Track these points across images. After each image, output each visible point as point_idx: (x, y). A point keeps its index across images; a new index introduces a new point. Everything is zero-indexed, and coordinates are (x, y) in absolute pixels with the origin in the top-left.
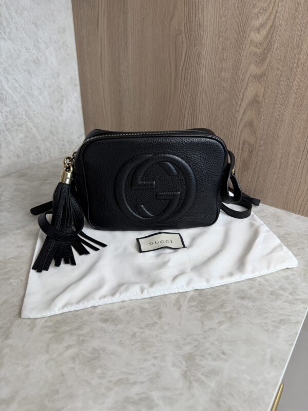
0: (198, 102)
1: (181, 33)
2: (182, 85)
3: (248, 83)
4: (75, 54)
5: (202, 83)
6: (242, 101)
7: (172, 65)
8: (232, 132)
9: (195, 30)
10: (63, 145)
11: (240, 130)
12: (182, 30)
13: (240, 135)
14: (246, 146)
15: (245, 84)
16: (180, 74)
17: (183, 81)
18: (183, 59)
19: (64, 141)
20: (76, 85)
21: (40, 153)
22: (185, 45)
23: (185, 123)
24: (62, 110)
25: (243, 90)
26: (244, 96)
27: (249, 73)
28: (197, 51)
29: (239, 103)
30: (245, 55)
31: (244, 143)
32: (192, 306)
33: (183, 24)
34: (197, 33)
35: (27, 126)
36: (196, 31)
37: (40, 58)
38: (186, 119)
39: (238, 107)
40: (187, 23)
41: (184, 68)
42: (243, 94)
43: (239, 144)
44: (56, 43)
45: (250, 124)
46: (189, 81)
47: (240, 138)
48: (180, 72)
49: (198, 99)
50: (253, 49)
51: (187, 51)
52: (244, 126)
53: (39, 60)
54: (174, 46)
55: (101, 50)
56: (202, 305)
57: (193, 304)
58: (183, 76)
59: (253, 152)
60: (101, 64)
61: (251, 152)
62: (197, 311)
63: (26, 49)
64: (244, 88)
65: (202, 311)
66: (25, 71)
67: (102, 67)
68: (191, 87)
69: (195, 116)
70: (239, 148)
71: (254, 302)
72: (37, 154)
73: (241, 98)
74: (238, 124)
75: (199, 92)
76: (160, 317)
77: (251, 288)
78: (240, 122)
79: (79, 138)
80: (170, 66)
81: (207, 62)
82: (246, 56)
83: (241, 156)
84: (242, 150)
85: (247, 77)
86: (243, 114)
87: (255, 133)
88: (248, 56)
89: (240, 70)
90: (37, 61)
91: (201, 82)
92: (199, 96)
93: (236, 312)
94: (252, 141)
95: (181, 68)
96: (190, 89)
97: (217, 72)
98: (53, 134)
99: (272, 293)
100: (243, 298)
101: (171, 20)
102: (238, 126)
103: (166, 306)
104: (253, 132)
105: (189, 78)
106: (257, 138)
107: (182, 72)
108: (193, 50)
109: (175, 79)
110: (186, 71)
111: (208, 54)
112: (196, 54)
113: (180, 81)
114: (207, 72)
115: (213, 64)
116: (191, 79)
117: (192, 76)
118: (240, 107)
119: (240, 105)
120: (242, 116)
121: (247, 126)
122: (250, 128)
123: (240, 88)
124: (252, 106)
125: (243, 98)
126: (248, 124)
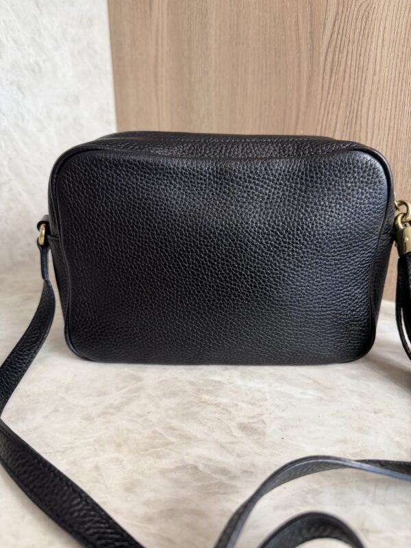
0: (364, 117)
4: (108, 67)
5: (374, 74)
7: (304, 48)
16: (322, 64)
17: (327, 77)
18: (328, 32)
28: (364, 7)
35: (11, 189)
37: (42, 64)
41: (331, 49)
46: (341, 74)
48: (322, 59)
49: (365, 110)
51: (337, 13)
53: (40, 68)
54: (308, 9)
55: (157, 50)
58: (328, 67)
60: (156, 77)
63: (16, 43)
66: (11, 84)
75: (367, 94)
80: (299, 51)
81: (388, 25)
90: (36, 69)
91: (371, 72)
92: (365, 103)
95: (325, 50)
96: (345, 92)
107: (326, 60)
108: (353, 7)
109: (310, 78)
110: (334, 54)
111: (391, 8)
112: (361, 13)
113: (320, 80)
114: (386, 48)
115: (404, 26)
116: (348, 70)
117: (349, 63)
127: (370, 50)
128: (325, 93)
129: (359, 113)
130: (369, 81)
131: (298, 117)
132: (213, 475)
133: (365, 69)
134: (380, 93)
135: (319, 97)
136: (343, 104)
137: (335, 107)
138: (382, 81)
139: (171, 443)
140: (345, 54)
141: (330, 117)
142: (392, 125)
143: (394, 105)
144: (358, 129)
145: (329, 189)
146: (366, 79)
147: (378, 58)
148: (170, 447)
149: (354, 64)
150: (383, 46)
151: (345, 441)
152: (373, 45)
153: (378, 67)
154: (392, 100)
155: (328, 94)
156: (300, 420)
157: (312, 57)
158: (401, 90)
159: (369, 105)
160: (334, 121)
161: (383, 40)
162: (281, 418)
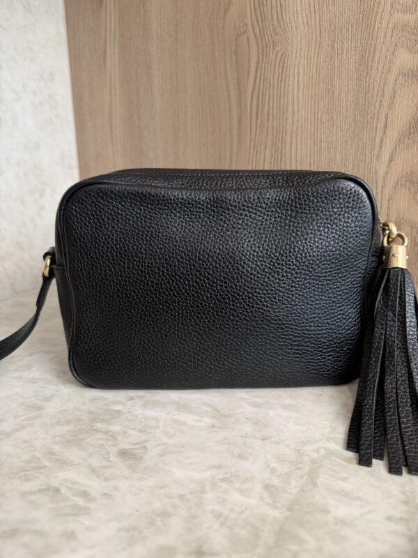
0: (288, 155)
1: (246, 31)
2: (254, 126)
3: (394, 91)
5: (293, 115)
6: (385, 132)
7: (233, 93)
9: (272, 17)
12: (247, 25)
13: (389, 208)
15: (388, 96)
16: (249, 107)
17: (254, 119)
18: (252, 78)
20: (71, 168)
22: (254, 50)
24: (42, 208)
25: (384, 109)
26: (389, 120)
27: (395, 70)
28: (280, 55)
29: (378, 140)
30: (382, 35)
33: (249, 15)
34: (276, 22)
36: (275, 17)
39: (377, 149)
40: (255, 9)
41: (256, 94)
42: (387, 117)
44: (34, 93)
45: (410, 180)
46: (266, 116)
48: (248, 103)
49: (287, 148)
50: (399, 17)
51: (258, 61)
52: (395, 187)
54: (234, 59)
55: (111, 100)
58: (254, 110)
60: (111, 124)
64: (386, 104)
67: (111, 129)
68: (270, 128)
73: (381, 126)
75: (289, 133)
78: (385, 179)
80: (229, 96)
81: (301, 70)
82: (385, 37)
85: (392, 78)
86: (391, 160)
88: (389, 35)
89: (375, 67)
91: (290, 112)
92: (288, 142)
95: (250, 95)
96: (270, 132)
97: (322, 85)
98: (22, 249)
101: (225, 14)
105: (266, 111)
107: (252, 103)
108: (271, 55)
109: (240, 120)
110: (258, 98)
111: (302, 55)
112: (278, 60)
113: (249, 122)
114: (301, 90)
115: (314, 71)
116: (271, 112)
117: (271, 105)
118: (380, 147)
119: (382, 141)
120: (389, 165)
121: (402, 185)
122: (409, 189)
123: (377, 106)
124: (409, 138)
125: (386, 127)
126: (403, 180)
127: (288, 92)
128: (253, 134)
129: (283, 151)
130: (290, 121)
131: (231, 158)
132: (72, 498)
133: (285, 110)
134: (299, 131)
135: (248, 138)
136: (269, 144)
137: (262, 147)
138: (300, 121)
139: (44, 467)
140: (267, 97)
141: (258, 156)
142: (312, 161)
143: (312, 143)
145: (317, 215)
146: (286, 119)
147: (296, 100)
148: (42, 471)
149: (275, 105)
150: (298, 89)
151: (219, 467)
152: (291, 88)
153: (296, 107)
154: (311, 138)
155: (256, 135)
156: (182, 446)
157: (240, 100)
158: (318, 129)
159: (291, 143)
160: (262, 159)
161: (298, 84)
162: (166, 444)
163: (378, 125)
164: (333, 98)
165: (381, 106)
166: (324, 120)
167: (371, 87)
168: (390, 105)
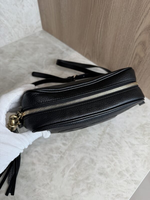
2: (100, 1)
3: (148, 12)
5: (114, 3)
6: (141, 25)
8: (129, 45)
10: (27, 29)
11: (135, 46)
13: (135, 49)
14: (138, 57)
15: (146, 12)
19: (27, 26)
21: (12, 35)
23: (100, 29)
25: (143, 17)
26: (143, 21)
29: (138, 26)
31: (136, 55)
32: (71, 175)
38: (100, 27)
39: (137, 29)
42: (143, 20)
43: (133, 54)
45: (143, 44)
47: (134, 51)
49: (110, 15)
52: (138, 44)
56: (77, 175)
57: (72, 174)
59: (141, 63)
61: (140, 62)
62: (72, 180)
64: (144, 15)
65: (75, 179)
68: (105, 4)
69: (107, 26)
70: (132, 57)
71: (107, 178)
72: (10, 37)
73: (140, 22)
74: (135, 41)
75: (111, 9)
76: (51, 180)
77: (108, 167)
78: (136, 40)
79: (37, 23)
83: (133, 62)
84: (135, 59)
85: (149, 6)
86: (140, 35)
87: (145, 51)
92: (110, 12)
93: (94, 184)
94: (142, 55)
96: (105, 6)
99: (120, 173)
100: (101, 174)
102: (134, 42)
103: (57, 173)
104: (144, 50)
106: (146, 55)
118: (138, 29)
119: (139, 27)
120: (139, 36)
121: (141, 44)
122: (142, 46)
123: (141, 14)
124: (147, 30)
125: (142, 23)
126: (141, 43)
129: (108, 15)
131: (91, 9)
134: (115, 10)
135: (97, 4)
136: (104, 10)
137: (102, 10)
138: (116, 7)
141: (100, 13)
142: (117, 23)
143: (118, 17)
144: (107, 20)
146: (111, 4)
154: (118, 15)
155: (100, 4)
158: (121, 12)
159: (111, 14)
163: (140, 21)
164: (128, 4)
165: (142, 15)
166: (123, 10)
167: (141, 6)
168: (145, 16)
